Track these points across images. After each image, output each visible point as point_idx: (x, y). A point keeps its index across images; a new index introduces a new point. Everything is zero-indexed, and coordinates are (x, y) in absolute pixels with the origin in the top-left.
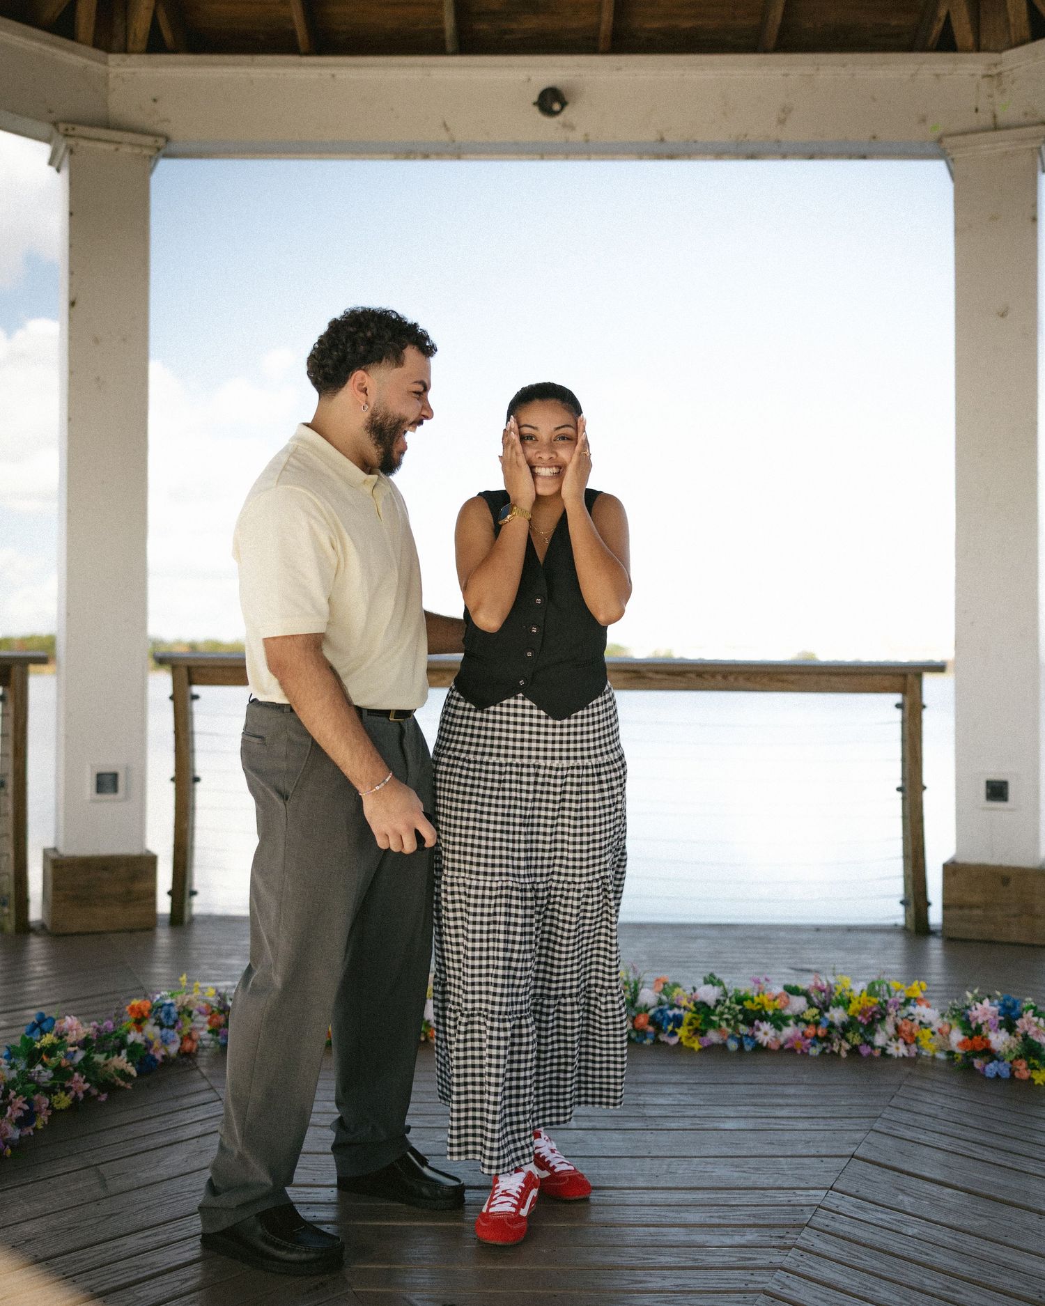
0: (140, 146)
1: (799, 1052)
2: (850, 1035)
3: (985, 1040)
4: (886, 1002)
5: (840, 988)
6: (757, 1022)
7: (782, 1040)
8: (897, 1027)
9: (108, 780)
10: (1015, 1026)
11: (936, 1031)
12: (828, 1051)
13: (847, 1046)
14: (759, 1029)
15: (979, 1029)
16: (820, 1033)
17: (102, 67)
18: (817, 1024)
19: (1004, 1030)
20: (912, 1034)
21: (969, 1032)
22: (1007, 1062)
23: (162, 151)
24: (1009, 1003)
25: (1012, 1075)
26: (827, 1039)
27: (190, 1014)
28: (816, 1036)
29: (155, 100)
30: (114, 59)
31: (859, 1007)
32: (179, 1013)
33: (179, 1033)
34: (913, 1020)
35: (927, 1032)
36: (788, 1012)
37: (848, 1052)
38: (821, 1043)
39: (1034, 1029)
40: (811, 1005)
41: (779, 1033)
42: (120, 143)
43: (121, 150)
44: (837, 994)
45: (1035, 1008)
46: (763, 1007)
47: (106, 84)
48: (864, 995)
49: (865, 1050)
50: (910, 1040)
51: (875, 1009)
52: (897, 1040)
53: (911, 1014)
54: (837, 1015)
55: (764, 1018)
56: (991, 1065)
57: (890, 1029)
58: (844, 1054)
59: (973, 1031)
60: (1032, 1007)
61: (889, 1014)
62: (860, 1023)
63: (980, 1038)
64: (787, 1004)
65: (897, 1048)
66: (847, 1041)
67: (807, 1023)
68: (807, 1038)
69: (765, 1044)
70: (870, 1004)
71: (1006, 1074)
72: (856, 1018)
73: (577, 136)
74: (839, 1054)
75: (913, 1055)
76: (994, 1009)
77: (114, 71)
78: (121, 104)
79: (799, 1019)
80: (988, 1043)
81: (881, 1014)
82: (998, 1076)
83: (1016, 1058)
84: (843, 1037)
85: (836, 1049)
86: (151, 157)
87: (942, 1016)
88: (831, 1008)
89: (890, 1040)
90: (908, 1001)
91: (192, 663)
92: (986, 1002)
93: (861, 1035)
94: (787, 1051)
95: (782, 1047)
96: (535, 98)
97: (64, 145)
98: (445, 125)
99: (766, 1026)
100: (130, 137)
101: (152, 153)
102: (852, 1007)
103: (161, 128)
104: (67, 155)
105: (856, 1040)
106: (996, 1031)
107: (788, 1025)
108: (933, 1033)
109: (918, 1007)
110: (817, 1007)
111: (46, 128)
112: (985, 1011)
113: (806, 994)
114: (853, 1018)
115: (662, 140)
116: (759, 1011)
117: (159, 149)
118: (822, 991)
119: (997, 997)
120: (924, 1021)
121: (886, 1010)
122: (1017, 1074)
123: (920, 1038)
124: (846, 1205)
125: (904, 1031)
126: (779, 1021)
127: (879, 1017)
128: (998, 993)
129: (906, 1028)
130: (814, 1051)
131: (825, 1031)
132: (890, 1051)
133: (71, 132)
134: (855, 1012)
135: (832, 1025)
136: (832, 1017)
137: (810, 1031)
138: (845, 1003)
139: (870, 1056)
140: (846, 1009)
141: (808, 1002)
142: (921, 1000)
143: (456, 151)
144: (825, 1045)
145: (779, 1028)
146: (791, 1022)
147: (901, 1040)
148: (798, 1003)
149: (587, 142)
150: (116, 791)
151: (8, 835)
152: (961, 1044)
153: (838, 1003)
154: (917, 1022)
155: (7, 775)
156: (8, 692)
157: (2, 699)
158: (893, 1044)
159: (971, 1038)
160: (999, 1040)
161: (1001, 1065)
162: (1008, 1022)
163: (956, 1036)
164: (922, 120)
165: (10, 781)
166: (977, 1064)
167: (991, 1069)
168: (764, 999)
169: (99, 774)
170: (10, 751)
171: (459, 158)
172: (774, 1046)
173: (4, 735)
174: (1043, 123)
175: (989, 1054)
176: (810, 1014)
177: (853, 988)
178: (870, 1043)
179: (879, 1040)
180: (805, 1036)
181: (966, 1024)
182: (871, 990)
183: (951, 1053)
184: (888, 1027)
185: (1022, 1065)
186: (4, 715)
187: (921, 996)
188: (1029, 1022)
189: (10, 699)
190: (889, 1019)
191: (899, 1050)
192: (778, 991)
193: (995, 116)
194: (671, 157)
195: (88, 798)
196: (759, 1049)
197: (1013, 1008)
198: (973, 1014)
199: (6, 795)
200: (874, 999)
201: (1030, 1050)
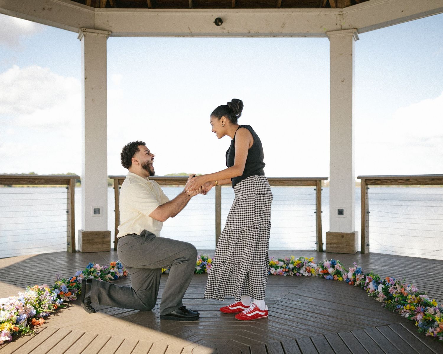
0: (104, 34)
1: (281, 275)
2: (294, 271)
4: (304, 263)
7: (277, 272)
8: (306, 269)
9: (97, 211)
10: (335, 267)
11: (316, 269)
12: (288, 275)
13: (293, 273)
14: (271, 269)
15: (326, 268)
16: (286, 270)
17: (93, 12)
18: (286, 268)
19: (332, 268)
20: (310, 270)
22: (332, 276)
24: (333, 261)
25: (333, 279)
26: (288, 272)
28: (286, 271)
29: (108, 21)
30: (96, 9)
31: (296, 264)
33: (123, 271)
34: (310, 267)
35: (313, 269)
36: (278, 265)
37: (293, 275)
40: (285, 263)
41: (276, 271)
42: (98, 33)
43: (99, 35)
44: (291, 261)
46: (272, 264)
47: (94, 17)
48: (298, 260)
49: (298, 274)
50: (309, 272)
51: (300, 264)
52: (306, 271)
53: (309, 265)
54: (291, 266)
55: (272, 267)
56: (328, 276)
58: (292, 275)
60: (338, 262)
61: (304, 265)
62: (297, 268)
63: (326, 270)
64: (278, 263)
66: (294, 272)
67: (283, 268)
69: (272, 273)
70: (299, 263)
71: (332, 278)
72: (296, 267)
73: (225, 31)
74: (291, 275)
75: (310, 275)
76: (329, 263)
77: (96, 13)
78: (99, 22)
79: (281, 267)
80: (328, 271)
81: (302, 265)
82: (330, 279)
83: (334, 275)
84: (293, 271)
85: (290, 274)
86: (107, 37)
87: (318, 265)
88: (290, 264)
90: (309, 262)
91: (119, 179)
92: (328, 261)
93: (297, 271)
94: (278, 275)
96: (214, 21)
97: (83, 34)
98: (189, 28)
99: (273, 269)
100: (100, 31)
103: (110, 29)
104: (84, 36)
105: (296, 272)
106: (330, 268)
107: (279, 269)
108: (315, 270)
109: (312, 264)
110: (286, 264)
111: (77, 29)
112: (327, 263)
113: (283, 261)
114: (295, 266)
115: (249, 32)
117: (109, 35)
118: (287, 260)
119: (331, 260)
120: (313, 267)
122: (334, 278)
123: (312, 271)
124: (286, 301)
125: (308, 270)
126: (276, 268)
127: (301, 266)
128: (331, 259)
129: (308, 269)
130: (285, 275)
131: (288, 270)
133: (85, 30)
135: (289, 268)
137: (284, 270)
138: (293, 263)
139: (299, 276)
141: (284, 263)
142: (313, 262)
143: (192, 35)
144: (287, 273)
145: (276, 269)
146: (279, 268)
147: (307, 272)
148: (281, 263)
149: (228, 33)
150: (99, 214)
151: (69, 226)
152: (321, 272)
153: (291, 263)
154: (311, 267)
155: (69, 209)
156: (69, 186)
157: (67, 188)
158: (305, 273)
159: (324, 270)
160: (330, 270)
161: (331, 276)
162: (333, 266)
163: (321, 270)
164: (321, 27)
165: (70, 211)
166: (325, 276)
167: (328, 277)
168: (272, 262)
169: (94, 209)
170: (70, 202)
171: (193, 37)
172: (275, 274)
173: (68, 198)
174: (354, 28)
175: (328, 274)
176: (284, 266)
177: (295, 259)
178: (299, 273)
179: (301, 272)
180: (283, 271)
181: (323, 267)
182: (300, 259)
183: (319, 275)
184: (304, 269)
185: (336, 276)
186: (68, 193)
187: (313, 261)
188: (338, 266)
189: (70, 188)
190: (304, 267)
191: (306, 274)
192: (277, 260)
193: (341, 26)
194: (252, 37)
195: (92, 215)
196: (271, 274)
197: (334, 263)
198: (325, 264)
199: (69, 215)
200: (300, 261)
201: (338, 273)
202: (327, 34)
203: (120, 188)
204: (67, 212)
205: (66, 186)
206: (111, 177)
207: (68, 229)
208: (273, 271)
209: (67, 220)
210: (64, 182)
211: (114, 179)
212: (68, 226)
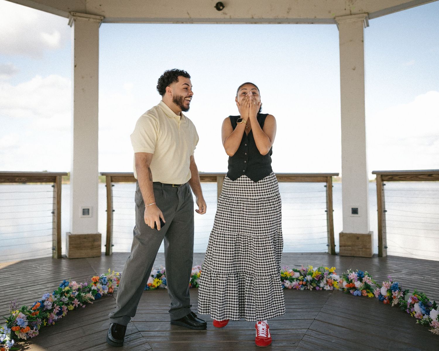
0: (96, 19)
1: (297, 289)
2: (313, 284)
3: (353, 284)
4: (324, 274)
5: (309, 270)
6: (285, 280)
7: (292, 286)
8: (327, 281)
9: (86, 211)
10: (362, 280)
12: (306, 289)
13: (312, 287)
14: (285, 282)
15: (351, 281)
16: (304, 283)
18: (303, 280)
19: (359, 281)
20: (331, 283)
21: (349, 282)
22: (360, 291)
23: (103, 21)
24: (360, 273)
25: (362, 295)
26: (306, 285)
27: (111, 281)
28: (303, 284)
29: (100, 5)
31: (315, 275)
32: (108, 280)
33: (108, 287)
35: (336, 282)
36: (294, 277)
37: (312, 289)
38: (304, 286)
39: (368, 280)
40: (301, 275)
42: (90, 18)
43: (90, 20)
44: (309, 271)
45: (368, 274)
47: (86, 1)
48: (317, 271)
49: (317, 288)
50: (331, 285)
51: (320, 276)
52: (327, 285)
53: (331, 277)
54: (309, 278)
55: (286, 278)
57: (325, 281)
58: (311, 290)
59: (349, 281)
60: (367, 274)
61: (324, 277)
62: (316, 280)
64: (294, 275)
65: (327, 287)
66: (312, 285)
67: (300, 280)
68: (300, 285)
69: (287, 287)
70: (319, 274)
71: (360, 294)
72: (315, 278)
73: (227, 17)
74: (309, 290)
75: (332, 289)
76: (356, 275)
79: (297, 279)
80: (354, 285)
81: (322, 277)
82: (357, 295)
83: (363, 289)
84: (311, 284)
85: (309, 288)
87: (340, 277)
88: (307, 276)
89: (325, 285)
90: (330, 273)
91: (112, 175)
92: (354, 273)
94: (293, 289)
95: (292, 288)
96: (215, 5)
97: (73, 19)
98: (188, 13)
99: (287, 282)
100: (93, 16)
101: (99, 21)
102: (313, 275)
103: (102, 14)
104: (74, 21)
105: (315, 285)
106: (357, 282)
107: (294, 281)
108: (338, 283)
109: (333, 275)
110: (303, 276)
111: (67, 14)
112: (353, 275)
113: (299, 271)
114: (313, 278)
115: (253, 18)
116: (285, 277)
117: (102, 20)
118: (304, 271)
119: (357, 271)
120: (336, 279)
121: (323, 276)
122: (363, 294)
123: (334, 284)
125: (329, 282)
126: (291, 280)
127: (321, 278)
129: (330, 281)
130: (302, 289)
131: (305, 283)
132: (325, 288)
133: (75, 15)
134: (315, 276)
135: (307, 281)
136: (307, 278)
137: (301, 283)
138: (311, 274)
139: (319, 290)
140: (311, 276)
141: (300, 274)
142: (334, 273)
143: (191, 21)
144: (305, 287)
145: (291, 282)
146: (295, 280)
147: (328, 285)
148: (297, 275)
149: (230, 18)
150: (89, 214)
151: (55, 228)
152: (346, 286)
153: (309, 274)
154: (333, 279)
155: (55, 210)
156: (55, 184)
157: (53, 186)
158: (326, 286)
159: (349, 284)
160: (358, 284)
161: (358, 292)
162: (360, 279)
163: (345, 283)
164: (330, 12)
165: (56, 212)
166: (351, 291)
167: (356, 293)
168: (287, 273)
169: (84, 209)
170: (56, 202)
171: (192, 23)
172: (290, 288)
173: (54, 198)
174: (365, 13)
175: (355, 288)
176: (301, 277)
177: (313, 269)
178: (319, 286)
179: (322, 285)
180: (299, 284)
181: (348, 280)
182: (319, 270)
183: (343, 289)
184: (324, 281)
185: (365, 292)
186: (54, 191)
187: (334, 271)
188: (367, 278)
189: (56, 186)
190: (325, 279)
191: (328, 288)
192: (291, 271)
193: (351, 11)
194: (256, 23)
195: (80, 216)
196: (285, 288)
197: (362, 274)
198: (350, 276)
199: (55, 216)
200: (320, 273)
201: (367, 287)
202: (336, 19)
203: (113, 186)
204: (53, 213)
205: (52, 184)
206: (103, 174)
207: (53, 232)
208: (287, 284)
209: (53, 222)
210: (50, 179)
211: (107, 176)
212: (53, 228)
